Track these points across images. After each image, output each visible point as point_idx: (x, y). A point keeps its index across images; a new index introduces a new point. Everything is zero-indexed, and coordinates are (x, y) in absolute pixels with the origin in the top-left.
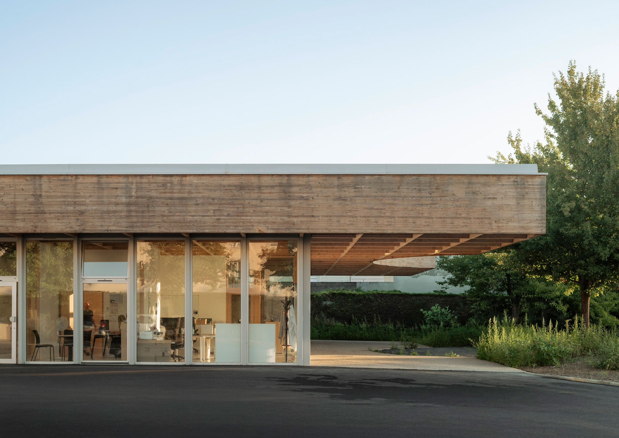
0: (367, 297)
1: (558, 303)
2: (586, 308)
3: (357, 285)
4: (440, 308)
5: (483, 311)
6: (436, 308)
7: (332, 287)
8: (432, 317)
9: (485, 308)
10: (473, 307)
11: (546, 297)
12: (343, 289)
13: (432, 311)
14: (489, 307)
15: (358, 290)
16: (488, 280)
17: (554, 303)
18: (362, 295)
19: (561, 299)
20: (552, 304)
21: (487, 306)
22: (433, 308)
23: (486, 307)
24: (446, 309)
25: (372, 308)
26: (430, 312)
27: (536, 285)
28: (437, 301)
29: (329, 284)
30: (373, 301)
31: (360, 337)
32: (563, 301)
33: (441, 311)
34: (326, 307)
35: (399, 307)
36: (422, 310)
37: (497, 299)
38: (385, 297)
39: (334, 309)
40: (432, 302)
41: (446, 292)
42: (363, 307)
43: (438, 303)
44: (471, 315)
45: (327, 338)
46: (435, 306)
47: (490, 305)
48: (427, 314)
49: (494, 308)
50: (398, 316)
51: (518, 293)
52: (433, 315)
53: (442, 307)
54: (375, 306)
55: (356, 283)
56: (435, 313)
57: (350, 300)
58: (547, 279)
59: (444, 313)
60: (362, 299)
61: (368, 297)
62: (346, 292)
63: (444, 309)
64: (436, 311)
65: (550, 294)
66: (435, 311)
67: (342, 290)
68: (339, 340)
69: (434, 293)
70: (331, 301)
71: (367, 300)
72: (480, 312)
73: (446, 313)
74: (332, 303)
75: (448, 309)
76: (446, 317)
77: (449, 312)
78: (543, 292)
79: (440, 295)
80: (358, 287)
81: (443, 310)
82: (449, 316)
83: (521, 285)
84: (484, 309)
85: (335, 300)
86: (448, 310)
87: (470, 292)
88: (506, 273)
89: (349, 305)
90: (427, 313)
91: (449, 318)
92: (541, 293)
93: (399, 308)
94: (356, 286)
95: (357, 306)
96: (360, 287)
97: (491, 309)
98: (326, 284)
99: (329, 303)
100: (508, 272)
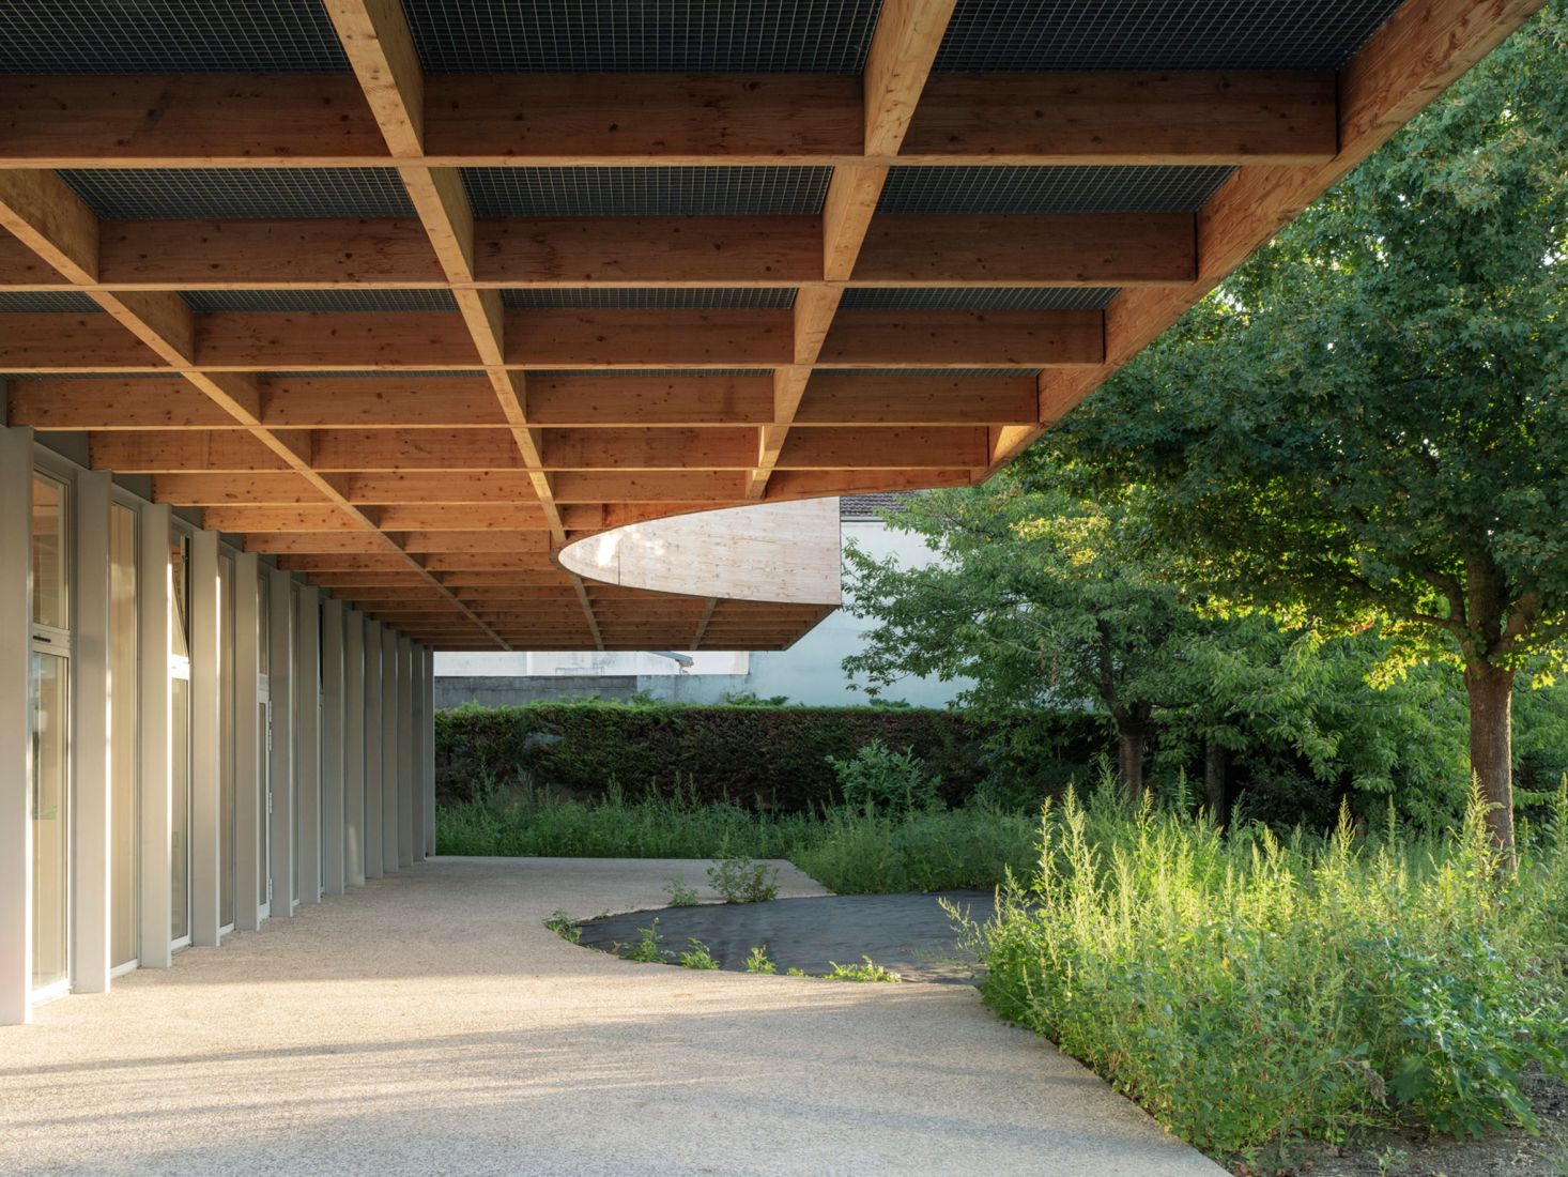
0: (664, 720)
1: (1299, 728)
2: (1497, 739)
3: (639, 683)
4: (886, 752)
5: (1020, 761)
6: (873, 753)
7: (562, 690)
8: (861, 780)
9: (1024, 750)
10: (987, 746)
11: (1254, 707)
12: (596, 698)
13: (861, 760)
14: (1037, 748)
15: (642, 700)
16: (1033, 646)
17: (1284, 729)
18: (649, 714)
19: (1309, 712)
20: (1277, 730)
21: (1031, 744)
22: (865, 751)
23: (1030, 748)
24: (904, 754)
25: (679, 755)
26: (855, 765)
27: (1213, 660)
28: (880, 730)
29: (553, 682)
30: (683, 732)
31: (627, 847)
32: (1316, 718)
33: (890, 761)
34: (539, 753)
35: (764, 750)
36: (831, 758)
37: (1064, 721)
38: (718, 720)
39: (563, 756)
40: (863, 733)
41: (908, 705)
42: (652, 750)
43: (880, 736)
44: (982, 773)
45: (522, 850)
46: (871, 745)
47: (1041, 741)
48: (847, 771)
49: (1054, 749)
50: (761, 776)
51: (1146, 693)
52: (864, 775)
53: (892, 749)
54: (689, 747)
55: (635, 677)
56: (873, 768)
57: (611, 729)
58: (1281, 624)
59: (898, 766)
60: (647, 725)
61: (666, 720)
62: (601, 705)
63: (898, 755)
64: (874, 760)
65: (1270, 692)
66: (871, 760)
67: (592, 698)
68: (561, 856)
69: (869, 705)
70: (553, 732)
71: (663, 729)
72: (1012, 764)
73: (905, 767)
74: (559, 738)
75: (910, 756)
76: (907, 780)
77: (914, 763)
78: (1241, 688)
79: (887, 711)
80: (640, 690)
81: (896, 758)
82: (914, 776)
83: (1153, 665)
84: (1022, 754)
85: (566, 731)
86: (913, 759)
87: (976, 696)
88: (1098, 620)
89: (607, 746)
90: (848, 767)
91: (914, 784)
92: (1235, 689)
93: (762, 755)
94: (635, 686)
95: (633, 748)
96: (648, 692)
97: (1044, 755)
98: (543, 681)
99: (545, 739)
100: (1105, 615)
